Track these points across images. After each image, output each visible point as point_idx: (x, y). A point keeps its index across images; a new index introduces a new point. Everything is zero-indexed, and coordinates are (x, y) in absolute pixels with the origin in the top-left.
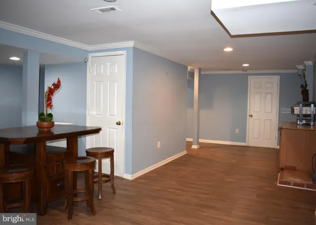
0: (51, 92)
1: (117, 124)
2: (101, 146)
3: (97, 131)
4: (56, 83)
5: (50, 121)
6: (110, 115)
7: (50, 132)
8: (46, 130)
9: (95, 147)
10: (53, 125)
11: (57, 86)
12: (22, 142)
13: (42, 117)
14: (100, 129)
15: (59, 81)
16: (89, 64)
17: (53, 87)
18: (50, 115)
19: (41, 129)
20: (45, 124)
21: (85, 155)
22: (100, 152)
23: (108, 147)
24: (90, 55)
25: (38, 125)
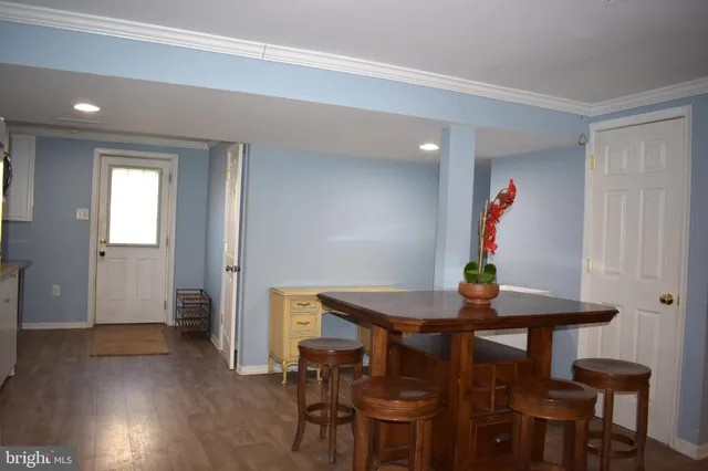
0: (494, 214)
1: (663, 301)
2: (617, 357)
3: (605, 316)
4: (505, 192)
5: (489, 282)
6: (644, 277)
7: (487, 308)
8: (478, 302)
9: (599, 357)
10: (495, 292)
11: (507, 199)
12: (417, 329)
13: (470, 272)
14: (614, 313)
15: (512, 188)
16: (590, 149)
17: (498, 202)
18: (491, 269)
19: (469, 301)
20: (479, 289)
21: (568, 376)
22: (612, 372)
23: (634, 361)
24: (594, 127)
25: (462, 291)
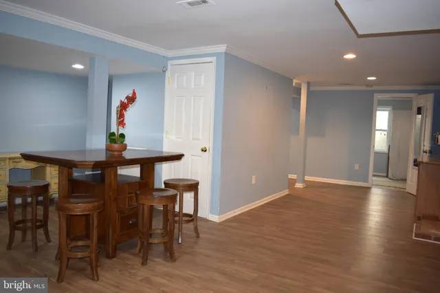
0: (124, 106)
1: (202, 150)
2: (181, 178)
3: (178, 157)
4: (130, 95)
5: (122, 143)
6: (193, 139)
7: (121, 156)
8: (116, 153)
9: (173, 178)
10: (125, 147)
11: (132, 99)
12: (91, 166)
13: (112, 137)
14: (183, 155)
15: (134, 93)
16: (168, 74)
17: (126, 101)
18: (122, 136)
19: (110, 152)
20: (116, 146)
21: (163, 187)
22: (182, 183)
23: (189, 178)
24: (170, 63)
25: (108, 149)
